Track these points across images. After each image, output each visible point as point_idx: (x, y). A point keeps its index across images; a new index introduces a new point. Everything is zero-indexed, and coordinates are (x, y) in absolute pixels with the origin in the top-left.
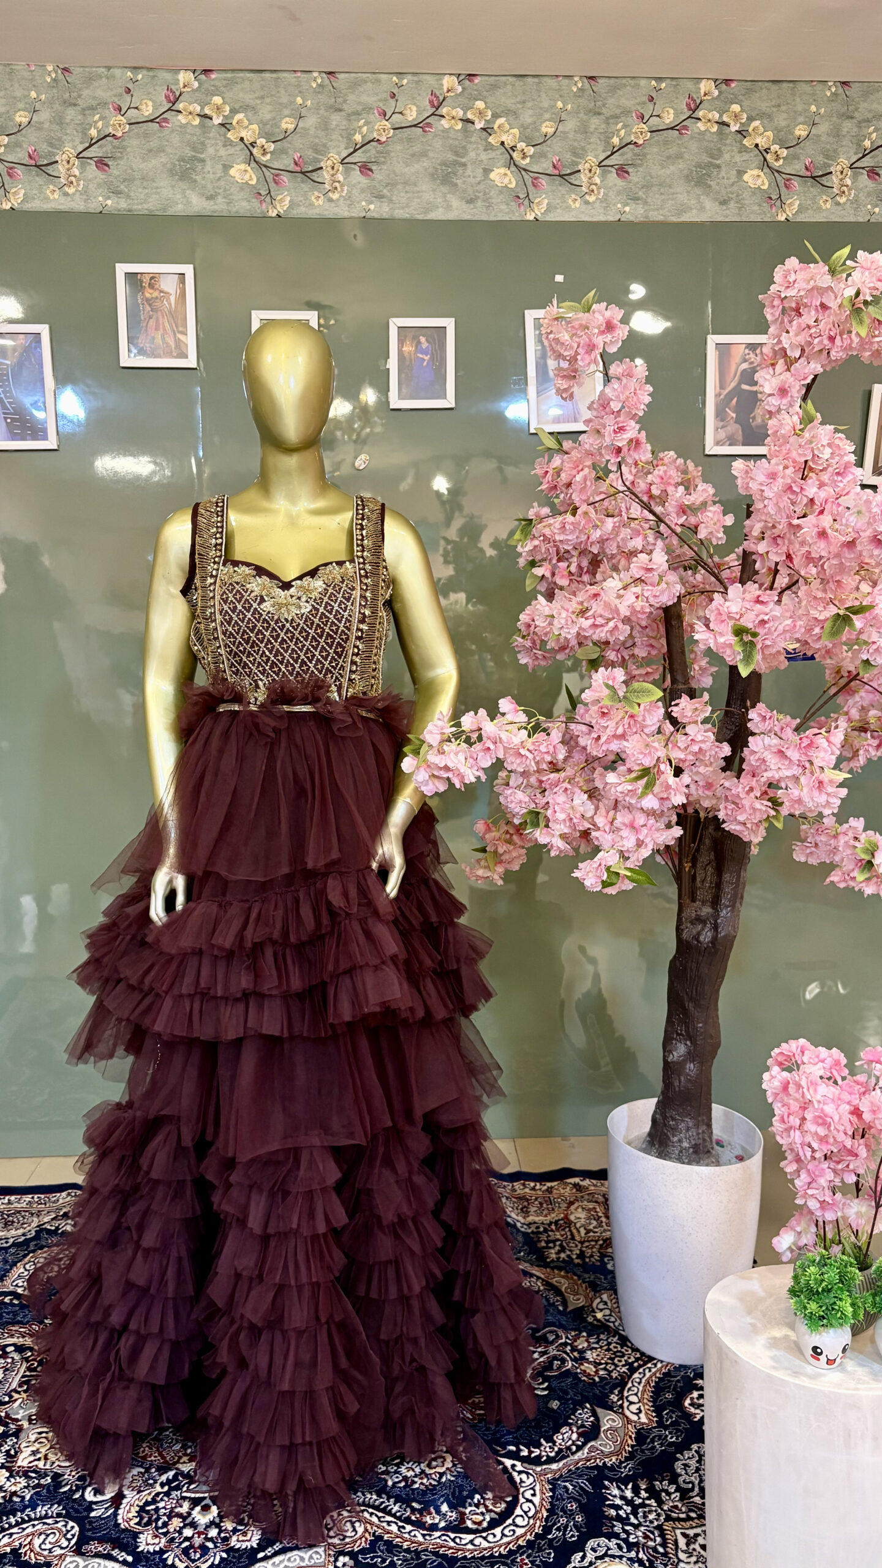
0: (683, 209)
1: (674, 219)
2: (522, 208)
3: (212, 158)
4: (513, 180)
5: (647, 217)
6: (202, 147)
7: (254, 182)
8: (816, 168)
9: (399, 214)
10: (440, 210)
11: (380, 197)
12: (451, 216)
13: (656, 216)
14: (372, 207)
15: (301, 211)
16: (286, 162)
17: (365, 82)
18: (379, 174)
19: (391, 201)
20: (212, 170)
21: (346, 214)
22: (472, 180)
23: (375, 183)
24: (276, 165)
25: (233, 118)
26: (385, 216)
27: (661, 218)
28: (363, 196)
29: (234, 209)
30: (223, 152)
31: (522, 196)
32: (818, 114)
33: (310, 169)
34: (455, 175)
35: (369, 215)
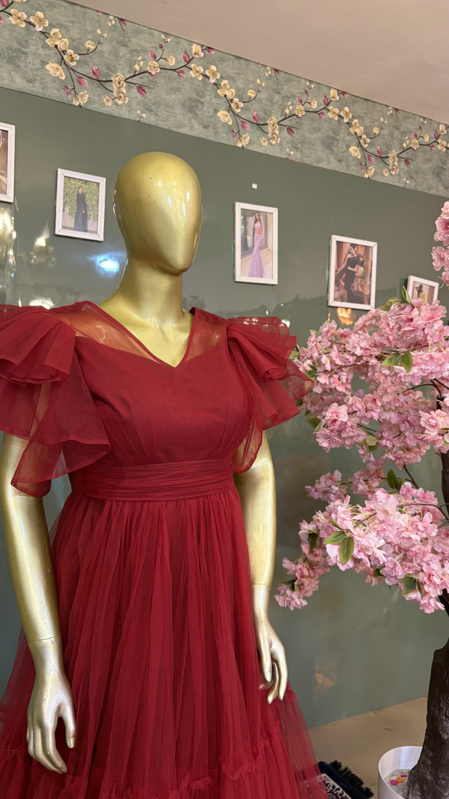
0: (320, 160)
1: (315, 164)
2: (235, 139)
3: (34, 54)
4: (231, 120)
5: (302, 160)
6: (26, 44)
7: (63, 78)
8: (383, 153)
9: (161, 124)
10: (187, 128)
11: (150, 110)
12: (193, 133)
13: (307, 161)
14: (144, 115)
15: (95, 107)
16: (87, 70)
17: (144, 33)
18: (150, 95)
19: (156, 114)
20: (32, 63)
21: (127, 116)
22: (206, 114)
23: (146, 100)
24: (80, 70)
25: (51, 30)
26: (152, 123)
27: (309, 162)
28: (139, 107)
29: (47, 94)
30: (41, 51)
31: (236, 131)
32: (383, 123)
33: (104, 79)
34: (197, 107)
35: (141, 120)
